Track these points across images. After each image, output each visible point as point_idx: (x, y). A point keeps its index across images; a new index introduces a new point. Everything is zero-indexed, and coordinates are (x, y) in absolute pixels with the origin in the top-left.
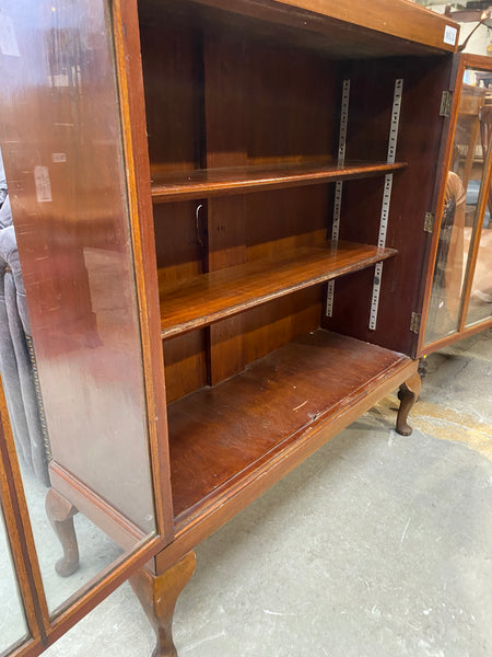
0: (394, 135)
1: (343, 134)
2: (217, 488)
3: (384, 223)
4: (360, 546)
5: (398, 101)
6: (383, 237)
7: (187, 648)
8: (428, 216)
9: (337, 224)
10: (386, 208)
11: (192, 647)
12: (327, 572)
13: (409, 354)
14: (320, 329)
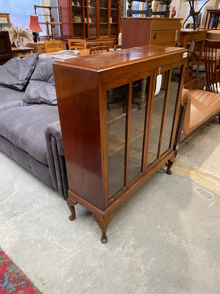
4: (155, 210)
11: (111, 237)
12: (146, 217)
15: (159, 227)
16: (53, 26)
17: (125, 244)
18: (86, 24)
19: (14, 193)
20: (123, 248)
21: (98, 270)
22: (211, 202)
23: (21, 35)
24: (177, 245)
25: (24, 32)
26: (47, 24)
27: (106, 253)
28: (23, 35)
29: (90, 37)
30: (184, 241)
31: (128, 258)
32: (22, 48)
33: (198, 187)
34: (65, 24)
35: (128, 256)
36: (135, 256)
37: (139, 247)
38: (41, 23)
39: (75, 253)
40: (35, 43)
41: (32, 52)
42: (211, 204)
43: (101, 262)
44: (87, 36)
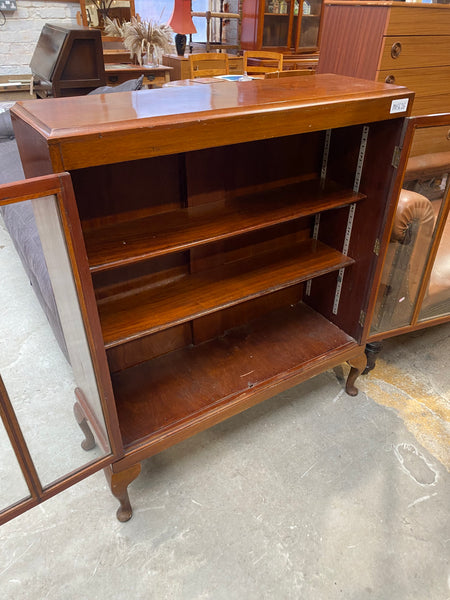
0: (359, 171)
1: (326, 158)
2: (162, 428)
3: (348, 237)
4: (271, 474)
5: (364, 144)
6: (346, 248)
7: (140, 510)
8: (377, 242)
9: (317, 227)
10: (350, 226)
11: (143, 510)
12: (242, 486)
13: (357, 340)
14: (301, 302)
15: (259, 519)
16: (225, 22)
17: (164, 538)
18: (296, 18)
19: (13, 365)
20: (156, 545)
21: (80, 579)
22: (423, 492)
23: (149, 40)
24: (280, 580)
25: (155, 32)
26: (209, 16)
27: (115, 545)
28: (154, 39)
29: (299, 48)
30: (301, 574)
31: (154, 573)
32: (149, 67)
33: (406, 445)
34: (249, 16)
35: (155, 569)
36: (171, 573)
37: (191, 554)
38: (196, 15)
39: (54, 525)
40: (180, 58)
41: (168, 77)
42: (421, 499)
43: (95, 562)
44: (294, 45)
